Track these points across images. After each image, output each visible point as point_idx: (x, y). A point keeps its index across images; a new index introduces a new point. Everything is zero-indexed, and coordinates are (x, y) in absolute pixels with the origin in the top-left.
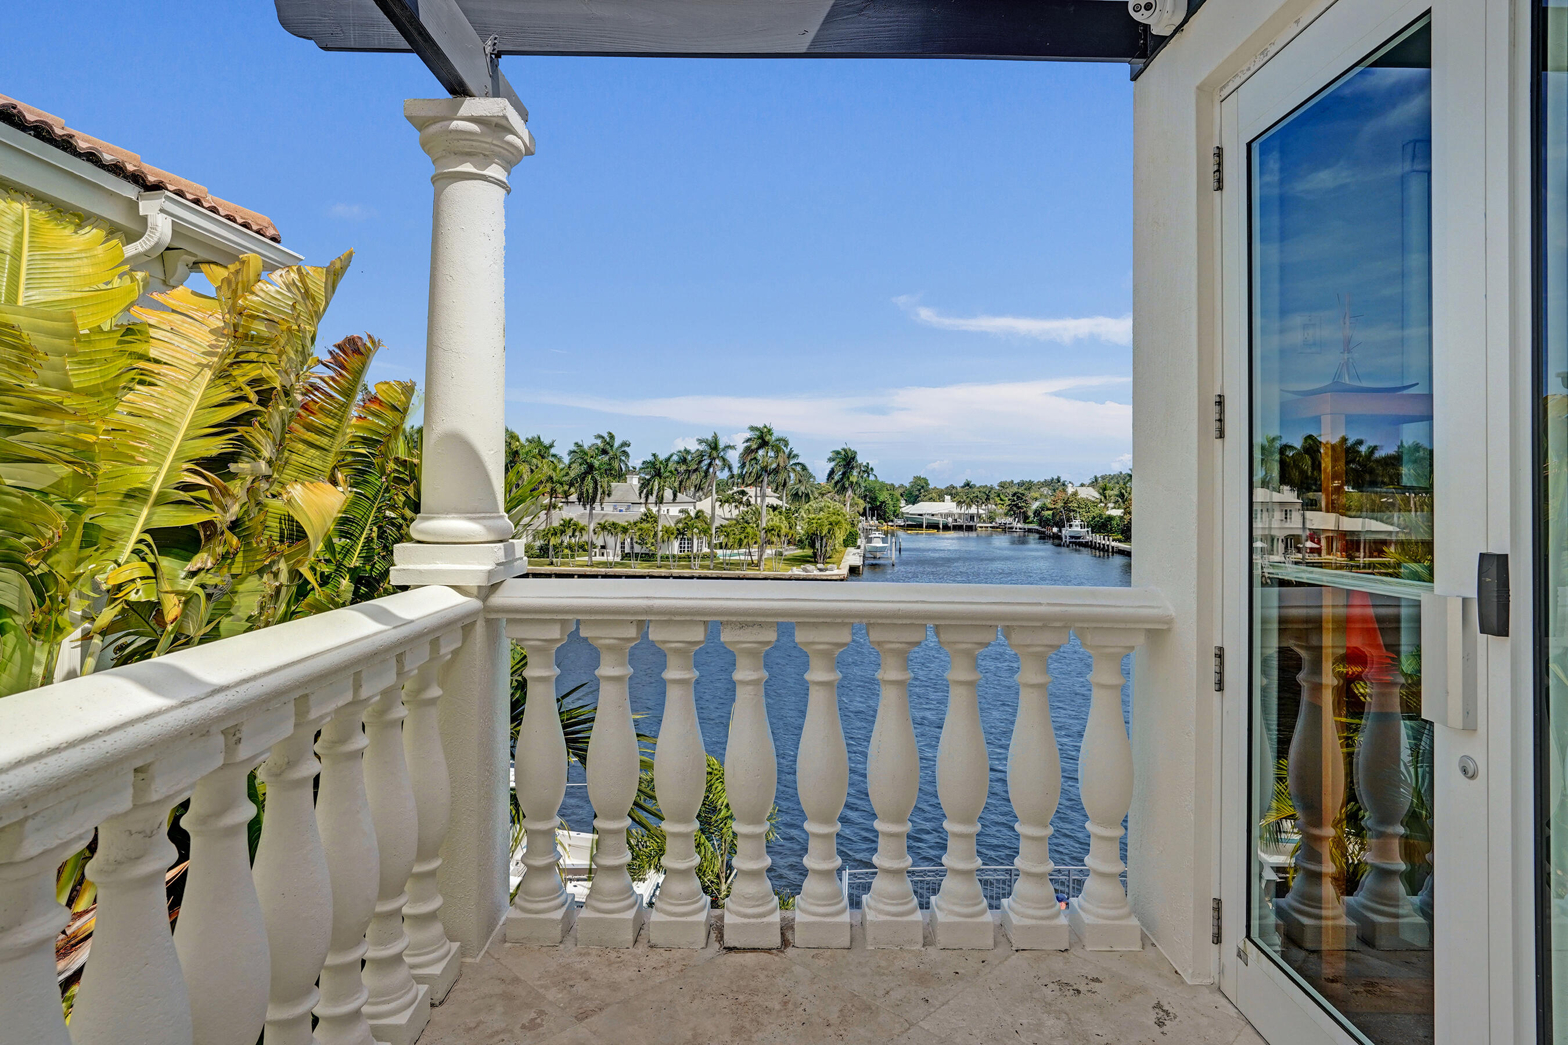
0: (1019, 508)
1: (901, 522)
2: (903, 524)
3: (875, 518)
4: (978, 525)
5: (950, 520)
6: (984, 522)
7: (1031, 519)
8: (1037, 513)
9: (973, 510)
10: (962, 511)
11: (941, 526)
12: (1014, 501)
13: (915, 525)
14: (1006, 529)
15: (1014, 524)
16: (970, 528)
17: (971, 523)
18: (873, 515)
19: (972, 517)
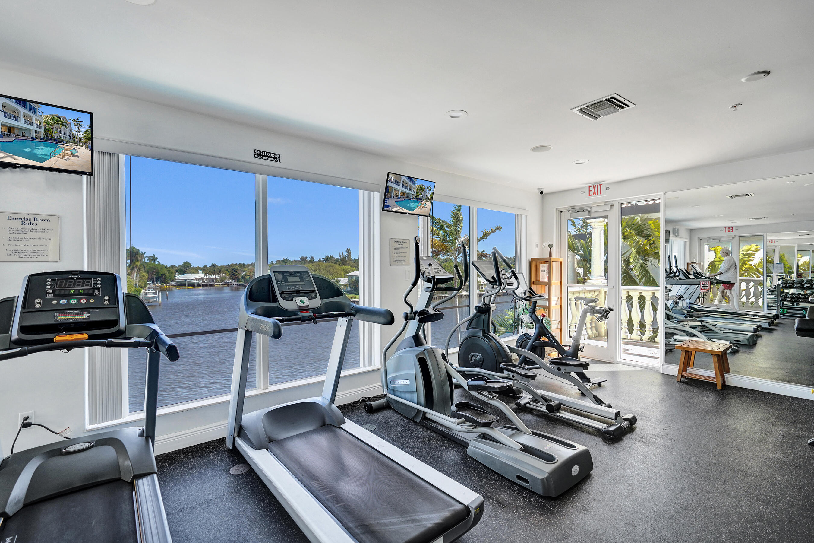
0: (235, 275)
1: (173, 284)
2: (175, 284)
3: (159, 282)
4: (215, 284)
5: (201, 282)
6: (219, 282)
7: (241, 280)
8: (243, 277)
9: (213, 277)
10: (207, 278)
11: (196, 285)
12: (232, 272)
13: (182, 285)
14: (228, 285)
15: (233, 283)
16: (211, 285)
17: (212, 283)
18: (157, 281)
19: (213, 280)
